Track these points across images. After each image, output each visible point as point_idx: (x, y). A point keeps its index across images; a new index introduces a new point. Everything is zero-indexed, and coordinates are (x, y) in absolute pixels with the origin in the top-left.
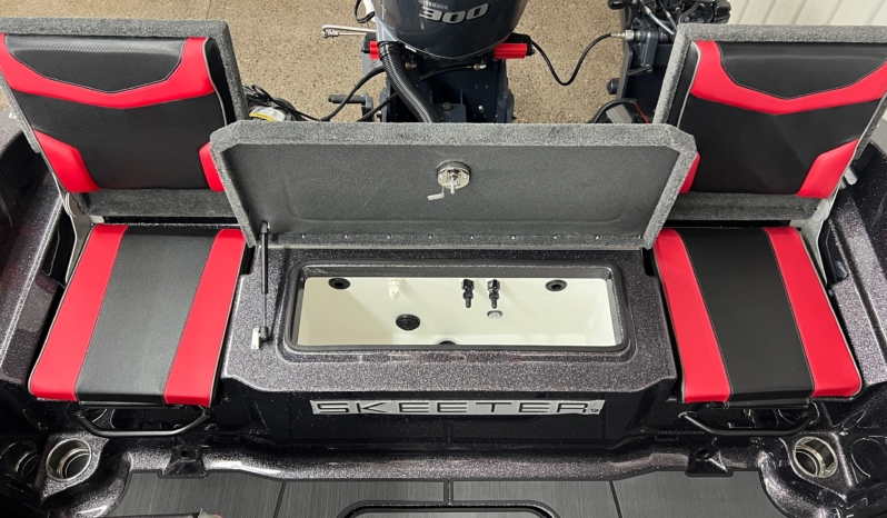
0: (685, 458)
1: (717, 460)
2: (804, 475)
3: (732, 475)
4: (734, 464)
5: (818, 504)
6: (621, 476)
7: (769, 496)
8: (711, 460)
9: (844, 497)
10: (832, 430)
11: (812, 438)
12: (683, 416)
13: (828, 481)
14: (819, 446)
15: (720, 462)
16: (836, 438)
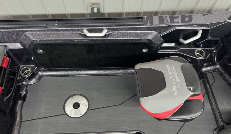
0: (20, 101)
1: (23, 94)
2: (29, 75)
3: (28, 91)
4: (25, 90)
5: (37, 73)
6: (21, 119)
7: (34, 83)
8: (23, 95)
9: (36, 68)
10: (20, 66)
11: (21, 71)
12: (5, 100)
13: (32, 70)
14: (24, 70)
15: (23, 93)
16: (22, 66)
